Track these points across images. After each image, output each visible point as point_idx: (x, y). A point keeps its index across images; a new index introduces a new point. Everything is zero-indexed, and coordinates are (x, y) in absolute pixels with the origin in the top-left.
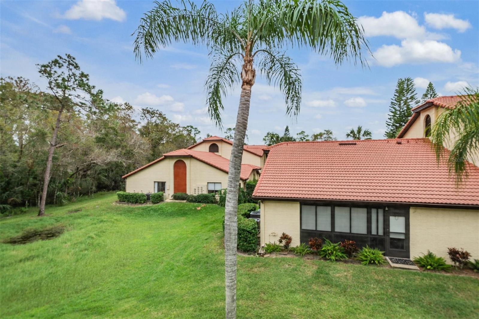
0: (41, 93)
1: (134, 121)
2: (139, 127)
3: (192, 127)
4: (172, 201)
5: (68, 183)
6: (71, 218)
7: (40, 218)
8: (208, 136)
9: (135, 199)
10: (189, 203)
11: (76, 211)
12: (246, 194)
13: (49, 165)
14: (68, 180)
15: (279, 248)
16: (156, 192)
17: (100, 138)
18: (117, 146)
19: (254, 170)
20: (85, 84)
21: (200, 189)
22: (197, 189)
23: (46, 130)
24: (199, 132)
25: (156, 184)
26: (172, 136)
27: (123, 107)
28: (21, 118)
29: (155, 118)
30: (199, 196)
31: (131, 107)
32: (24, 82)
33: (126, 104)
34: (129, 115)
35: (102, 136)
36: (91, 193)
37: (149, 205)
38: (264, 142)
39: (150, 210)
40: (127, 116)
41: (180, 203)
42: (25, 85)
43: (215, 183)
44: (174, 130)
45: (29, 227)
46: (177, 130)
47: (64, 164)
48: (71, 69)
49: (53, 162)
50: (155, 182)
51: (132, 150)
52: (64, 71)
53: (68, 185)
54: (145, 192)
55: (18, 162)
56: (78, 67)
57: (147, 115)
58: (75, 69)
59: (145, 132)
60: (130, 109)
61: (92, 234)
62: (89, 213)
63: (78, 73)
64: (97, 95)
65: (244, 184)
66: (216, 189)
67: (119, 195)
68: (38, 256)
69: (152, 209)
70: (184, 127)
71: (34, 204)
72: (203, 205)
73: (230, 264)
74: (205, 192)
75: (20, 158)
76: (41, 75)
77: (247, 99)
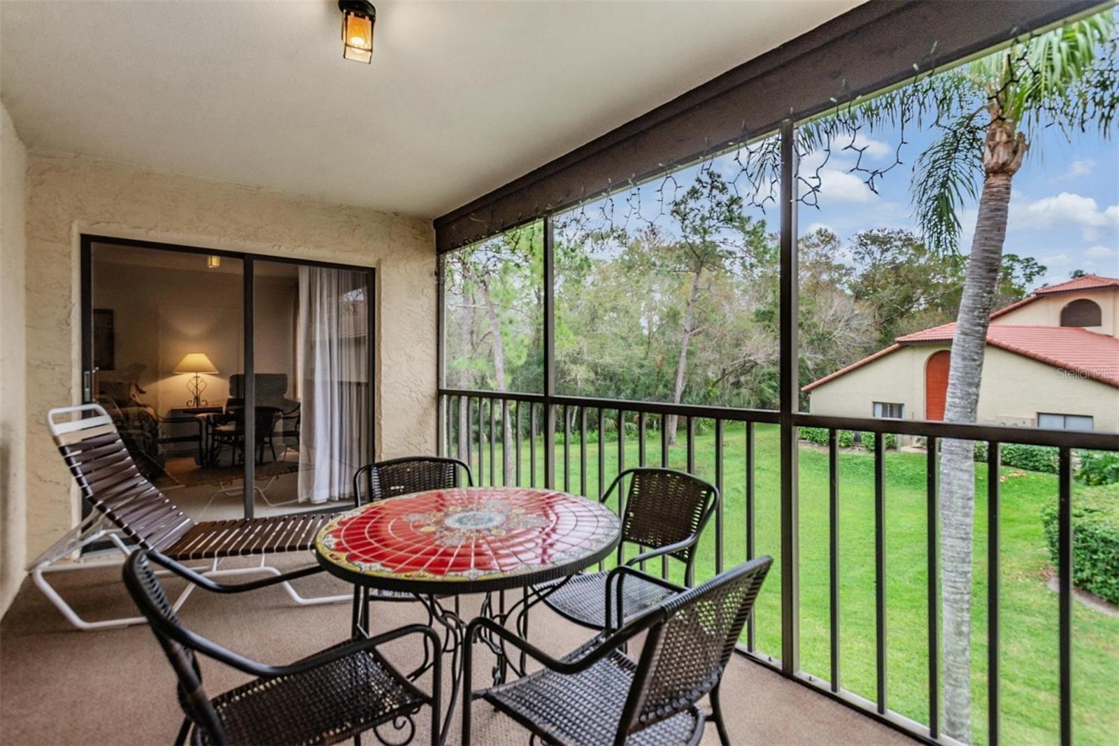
1: (840, 267)
2: (852, 278)
5: (710, 396)
13: (683, 364)
14: (710, 391)
17: (764, 313)
20: (735, 217)
23: (679, 307)
24: (1043, 268)
25: (879, 407)
26: (941, 290)
27: (815, 240)
28: (650, 290)
29: (892, 252)
31: (832, 237)
33: (820, 232)
34: (826, 255)
35: (767, 309)
37: (859, 452)
39: (860, 464)
40: (824, 258)
43: (1065, 416)
47: (703, 362)
48: (715, 197)
49: (687, 358)
50: (875, 403)
51: (830, 333)
52: (704, 204)
53: (709, 400)
55: (645, 359)
56: (725, 188)
58: (721, 195)
59: (866, 288)
60: (829, 242)
63: (725, 198)
64: (754, 232)
69: (865, 463)
72: (1019, 473)
75: (647, 353)
76: (673, 219)
77: (994, 207)
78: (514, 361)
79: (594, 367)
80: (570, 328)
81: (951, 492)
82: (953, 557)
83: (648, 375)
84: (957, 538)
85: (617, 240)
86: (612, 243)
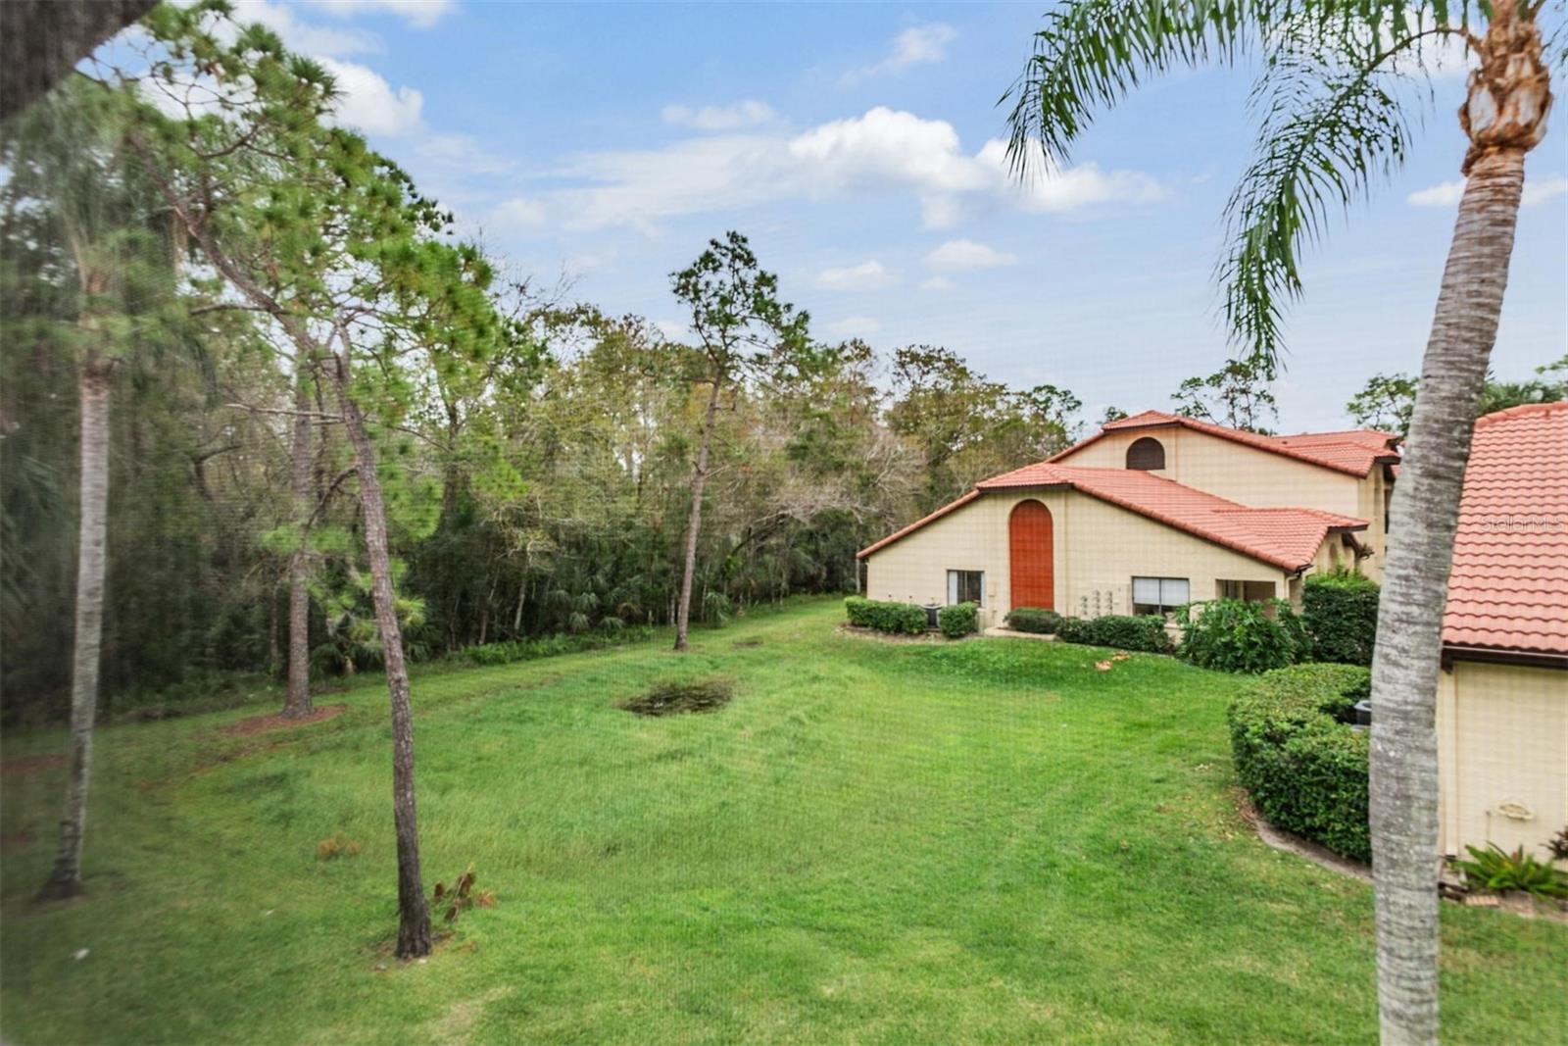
0: (667, 345)
1: (872, 391)
2: (888, 405)
3: (1051, 389)
4: (1004, 633)
5: (729, 568)
6: (742, 662)
7: (679, 654)
8: (1111, 413)
9: (897, 622)
10: (1066, 645)
11: (752, 643)
12: (1302, 625)
13: (695, 523)
14: (730, 560)
15: (1555, 879)
16: (954, 602)
17: (795, 447)
18: (839, 467)
19: (1331, 531)
20: (767, 304)
21: (1103, 597)
22: (1091, 596)
23: (686, 435)
24: (1079, 403)
25: (954, 577)
26: (989, 426)
27: (847, 353)
29: (932, 377)
30: (1100, 624)
31: (868, 351)
32: (635, 326)
33: (854, 343)
34: (860, 374)
35: (799, 442)
36: (778, 596)
37: (934, 641)
38: (1354, 417)
39: (942, 657)
40: (858, 378)
41: (1034, 641)
42: (637, 332)
43: (1161, 579)
44: (992, 404)
45: (661, 677)
46: (1000, 406)
47: (723, 519)
48: (737, 271)
49: (702, 515)
50: (949, 571)
51: (874, 477)
52: (723, 278)
53: (729, 574)
54: (923, 602)
55: (636, 515)
56: (752, 260)
57: (912, 368)
58: (746, 269)
59: (906, 419)
60: (864, 357)
61: (800, 712)
62: (780, 652)
63: (750, 275)
64: (795, 328)
65: (1293, 585)
66: (1167, 602)
67: (851, 607)
68: (690, 753)
69: (946, 656)
70: (1022, 394)
71: (662, 621)
72: (1122, 655)
73: (1406, 922)
74: (1123, 611)
76: (679, 298)
77: (1500, 217)
78: (412, 530)
79: (553, 532)
80: (515, 465)
81: (1408, 798)
82: (1412, 928)
83: (637, 541)
84: (1420, 890)
85: (587, 328)
86: (580, 331)
